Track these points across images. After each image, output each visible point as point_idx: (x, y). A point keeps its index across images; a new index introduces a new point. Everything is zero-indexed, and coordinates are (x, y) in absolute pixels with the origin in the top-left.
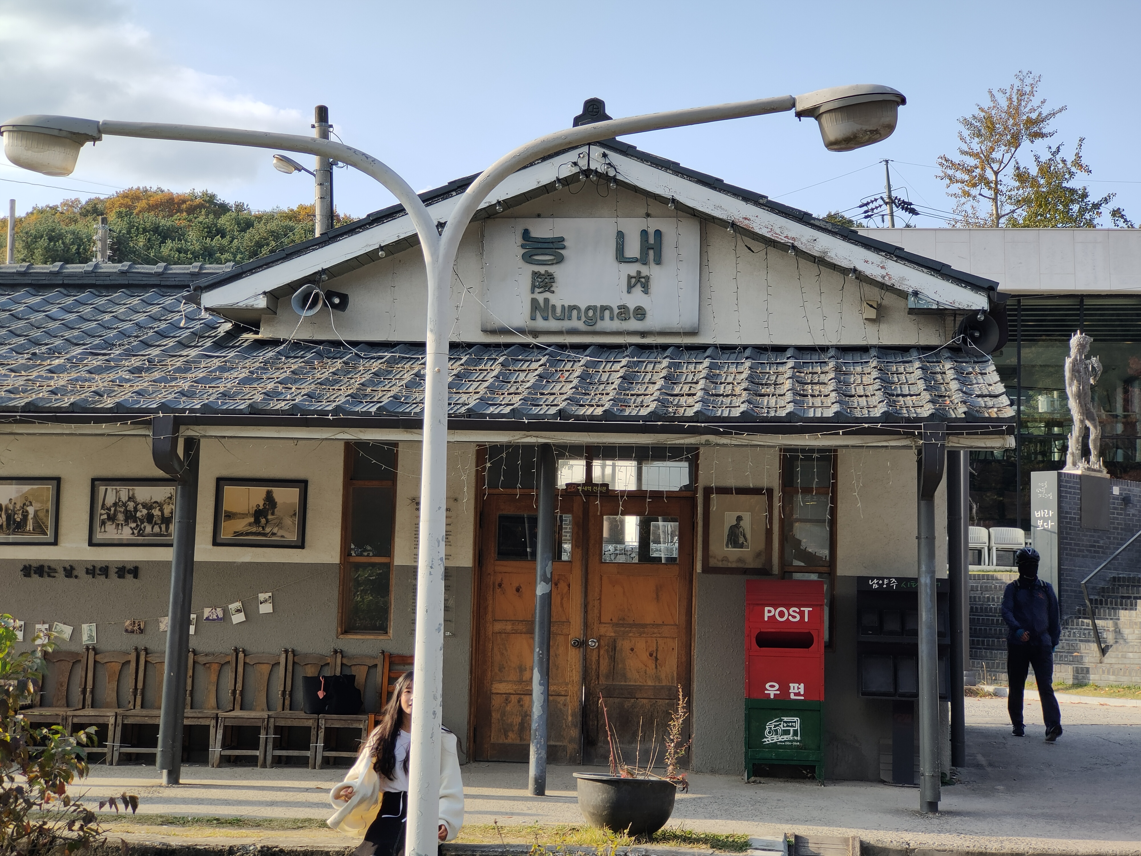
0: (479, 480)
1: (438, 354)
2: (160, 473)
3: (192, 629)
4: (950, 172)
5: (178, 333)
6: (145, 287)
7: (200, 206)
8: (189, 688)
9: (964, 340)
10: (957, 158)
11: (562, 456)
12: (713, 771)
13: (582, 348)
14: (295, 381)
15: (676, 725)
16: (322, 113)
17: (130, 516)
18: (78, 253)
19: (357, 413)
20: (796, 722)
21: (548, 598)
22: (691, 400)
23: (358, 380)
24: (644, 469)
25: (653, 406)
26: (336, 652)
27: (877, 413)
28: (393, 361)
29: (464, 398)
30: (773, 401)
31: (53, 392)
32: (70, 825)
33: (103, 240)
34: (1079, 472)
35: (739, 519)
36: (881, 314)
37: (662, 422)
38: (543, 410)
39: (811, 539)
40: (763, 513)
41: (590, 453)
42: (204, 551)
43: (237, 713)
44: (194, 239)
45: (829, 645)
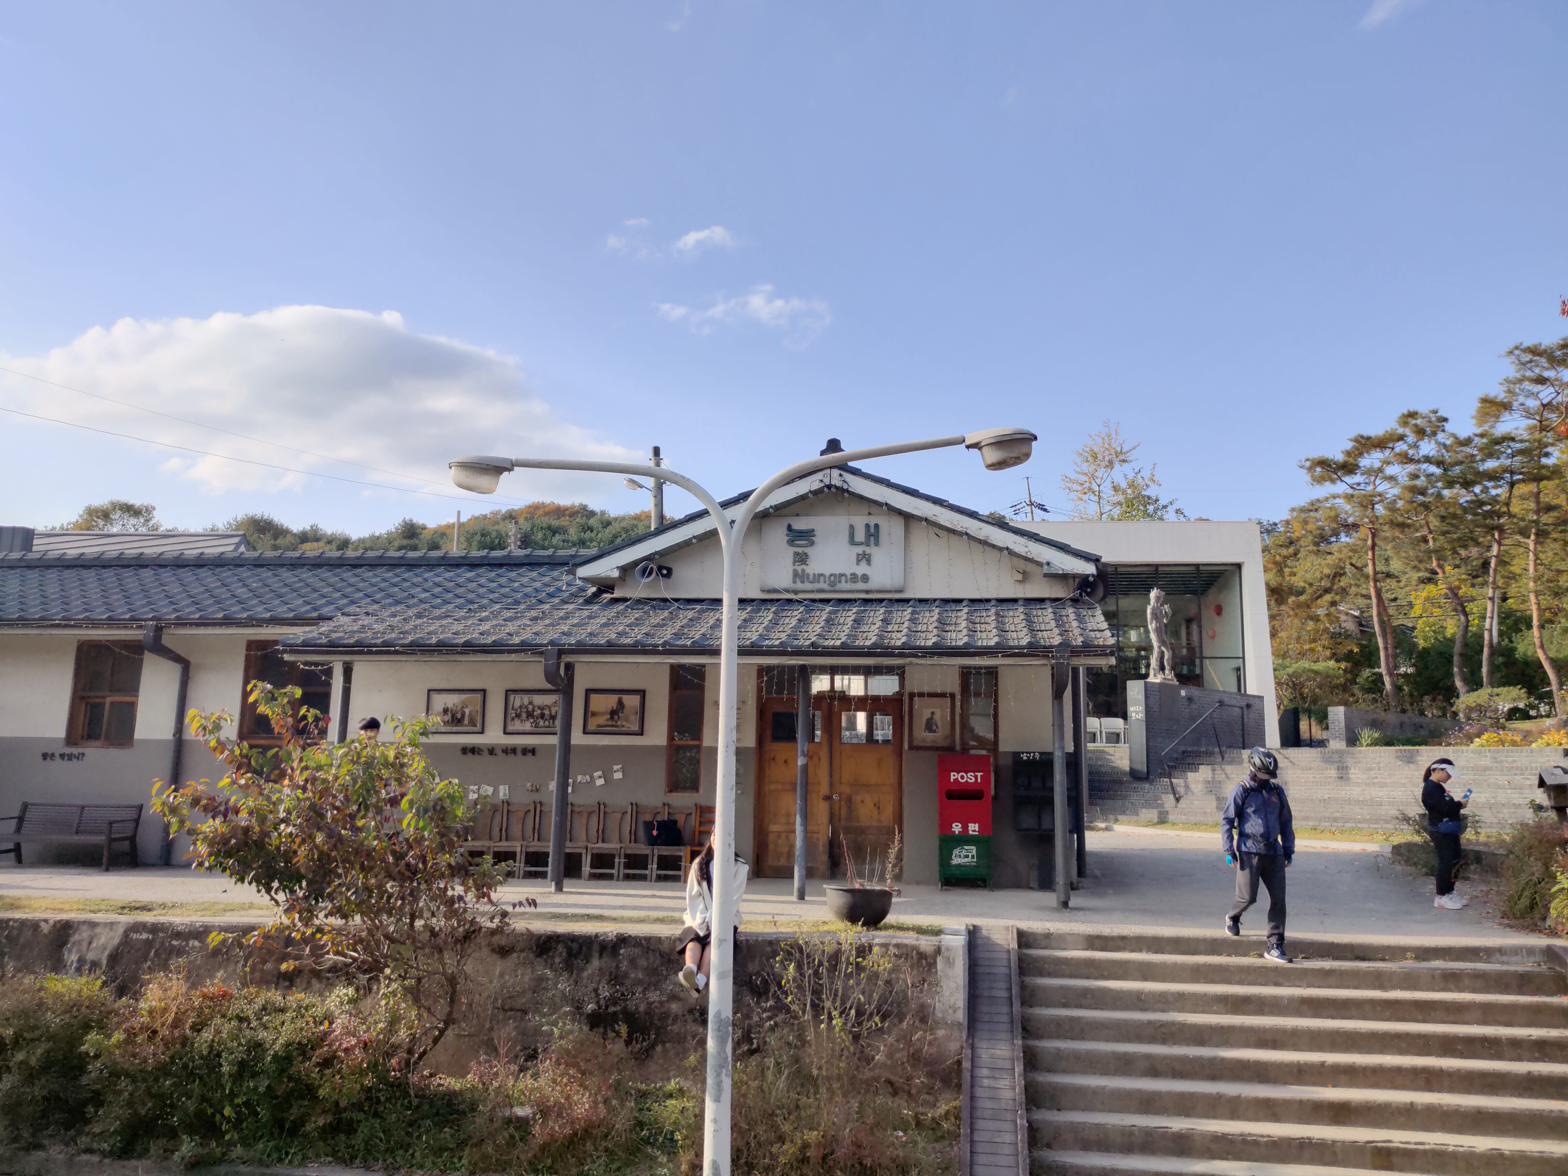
0: (760, 690)
1: (731, 606)
2: (549, 686)
3: (570, 789)
4: (1070, 485)
5: (561, 594)
6: (540, 565)
7: (577, 512)
8: (568, 828)
9: (1081, 594)
10: (1073, 476)
11: (813, 672)
12: (918, 883)
13: (827, 601)
14: (637, 625)
15: (893, 852)
16: (657, 451)
17: (530, 715)
18: (499, 544)
19: (678, 646)
20: (973, 850)
21: (805, 767)
22: (899, 635)
23: (678, 624)
24: (869, 680)
25: (874, 639)
26: (664, 804)
27: (1024, 642)
28: (701, 612)
29: (749, 634)
30: (954, 635)
31: (482, 634)
32: (492, 919)
33: (515, 535)
34: (1158, 681)
35: (933, 713)
36: (1025, 577)
37: (880, 650)
38: (801, 642)
39: (982, 727)
40: (948, 710)
41: (833, 671)
42: (577, 738)
43: (600, 845)
44: (573, 534)
45: (995, 798)
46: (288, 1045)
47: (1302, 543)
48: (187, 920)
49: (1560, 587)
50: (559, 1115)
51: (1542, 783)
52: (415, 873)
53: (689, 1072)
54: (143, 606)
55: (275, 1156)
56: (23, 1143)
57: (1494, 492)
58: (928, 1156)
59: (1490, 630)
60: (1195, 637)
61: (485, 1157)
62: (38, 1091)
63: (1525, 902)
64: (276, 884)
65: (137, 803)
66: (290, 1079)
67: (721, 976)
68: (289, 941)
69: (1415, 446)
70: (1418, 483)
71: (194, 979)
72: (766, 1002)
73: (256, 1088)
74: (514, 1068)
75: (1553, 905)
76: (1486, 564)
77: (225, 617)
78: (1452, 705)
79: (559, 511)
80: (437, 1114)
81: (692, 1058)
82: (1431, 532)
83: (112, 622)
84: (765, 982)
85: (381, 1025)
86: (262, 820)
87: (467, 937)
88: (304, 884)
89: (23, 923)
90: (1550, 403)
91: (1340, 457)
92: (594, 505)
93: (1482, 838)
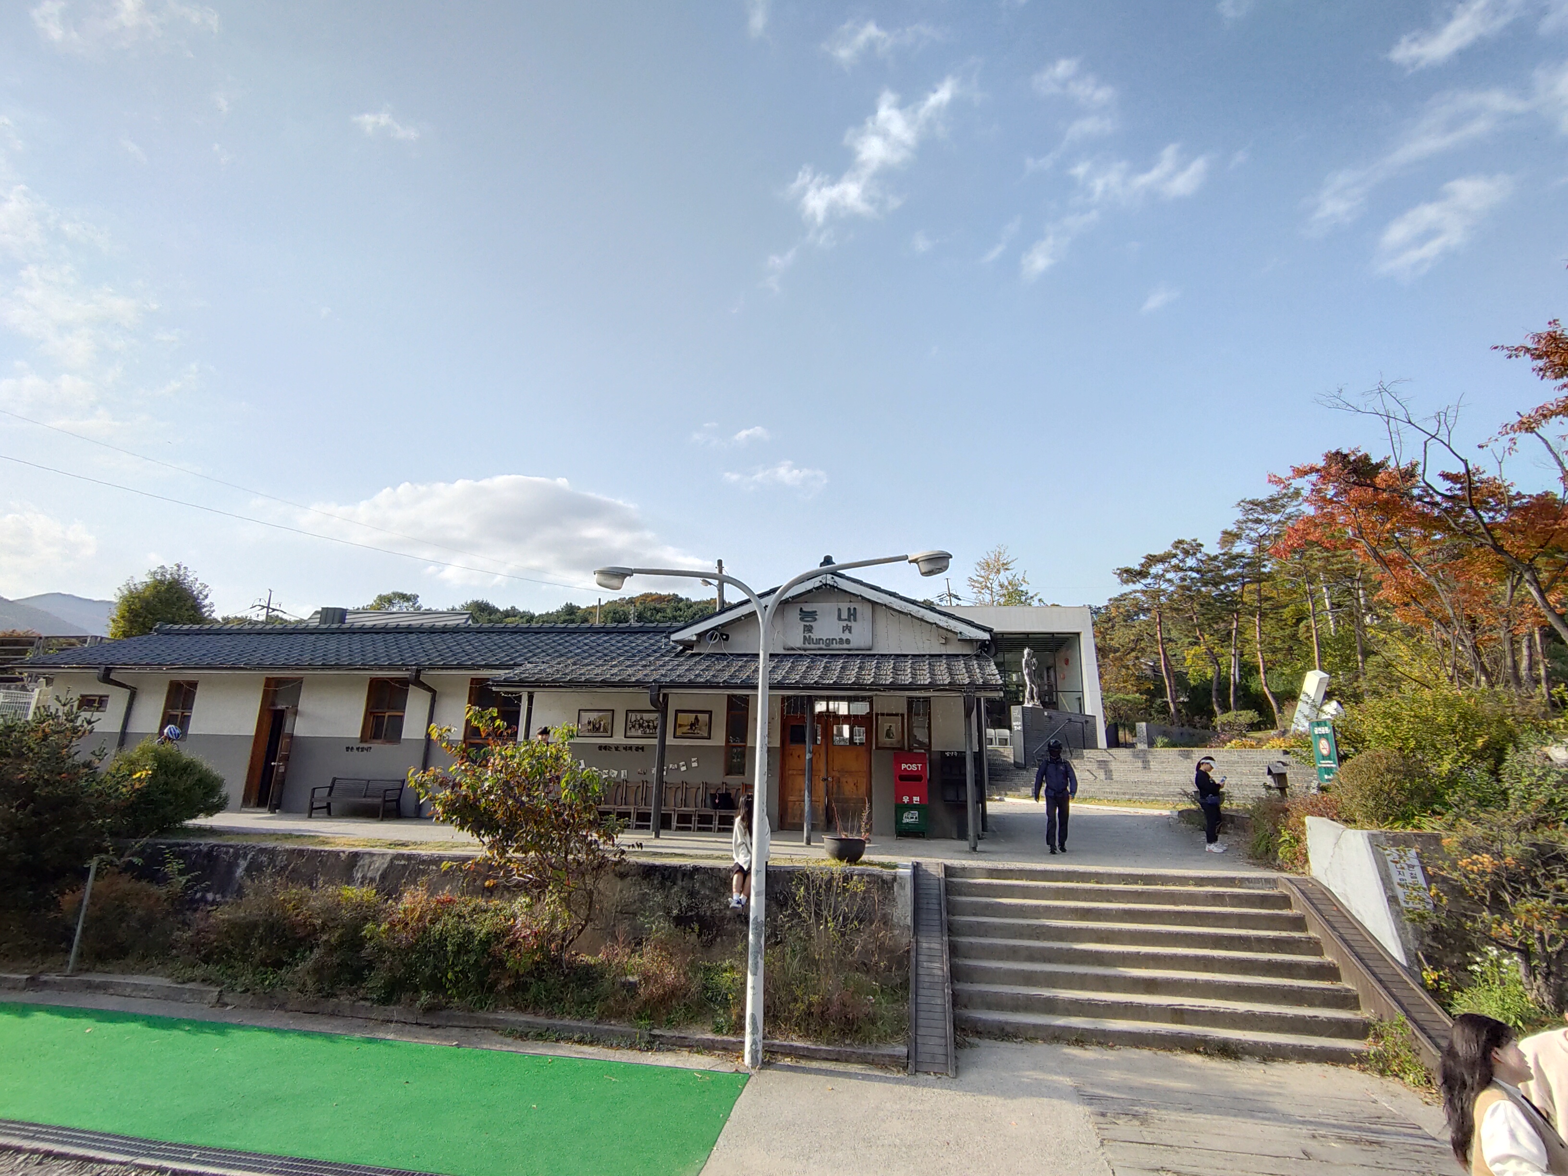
0: (782, 710)
1: (764, 658)
2: (653, 708)
3: (665, 773)
4: (973, 584)
5: (661, 651)
6: (649, 632)
8: (663, 798)
9: (981, 652)
10: (975, 578)
11: (816, 700)
12: (882, 835)
13: (824, 655)
14: (707, 670)
15: (865, 815)
16: (720, 564)
17: (641, 726)
18: (624, 619)
19: (732, 683)
20: (916, 813)
21: (811, 760)
22: (869, 677)
23: (733, 670)
24: (851, 705)
25: (854, 679)
26: (723, 783)
27: (946, 682)
28: (747, 661)
29: (776, 676)
30: (903, 677)
31: (612, 675)
32: (615, 855)
33: (634, 614)
34: (1030, 706)
35: (890, 726)
36: (947, 641)
37: (858, 686)
38: (809, 681)
39: (921, 735)
40: (900, 724)
41: (828, 699)
42: (670, 741)
43: (683, 809)
44: (669, 612)
45: (930, 780)
46: (488, 933)
47: (1116, 620)
48: (429, 853)
49: (1275, 648)
50: (656, 981)
51: (1270, 772)
52: (568, 826)
53: (737, 956)
54: (410, 657)
55: (478, 1005)
56: (324, 993)
57: (1232, 589)
58: (888, 1012)
59: (1234, 675)
60: (1053, 679)
61: (609, 1007)
62: (335, 959)
63: (1262, 848)
64: (483, 832)
65: (401, 779)
66: (489, 954)
67: (758, 894)
68: (491, 867)
69: (1183, 561)
70: (1185, 583)
71: (432, 890)
72: (786, 911)
73: (468, 961)
74: (628, 950)
75: (1280, 850)
76: (1229, 633)
77: (458, 664)
78: (1212, 722)
79: (661, 598)
80: (580, 980)
81: (739, 947)
82: (1195, 614)
83: (391, 667)
84: (785, 898)
85: (546, 922)
86: (475, 792)
87: (600, 866)
88: (500, 831)
89: (330, 852)
90: (1264, 535)
91: (1138, 568)
92: (682, 595)
93: (1234, 807)
